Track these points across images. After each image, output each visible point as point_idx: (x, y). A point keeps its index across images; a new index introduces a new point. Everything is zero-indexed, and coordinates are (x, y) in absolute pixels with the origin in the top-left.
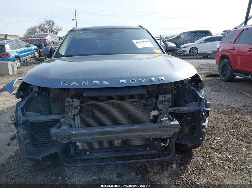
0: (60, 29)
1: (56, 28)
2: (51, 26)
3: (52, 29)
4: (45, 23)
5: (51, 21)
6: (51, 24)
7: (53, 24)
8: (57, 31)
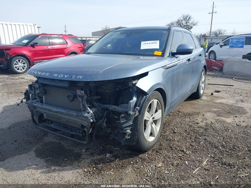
0: (196, 24)
1: (192, 23)
2: (187, 21)
3: (188, 24)
4: (182, 19)
5: (188, 16)
6: (188, 19)
7: (189, 19)
8: (192, 26)
